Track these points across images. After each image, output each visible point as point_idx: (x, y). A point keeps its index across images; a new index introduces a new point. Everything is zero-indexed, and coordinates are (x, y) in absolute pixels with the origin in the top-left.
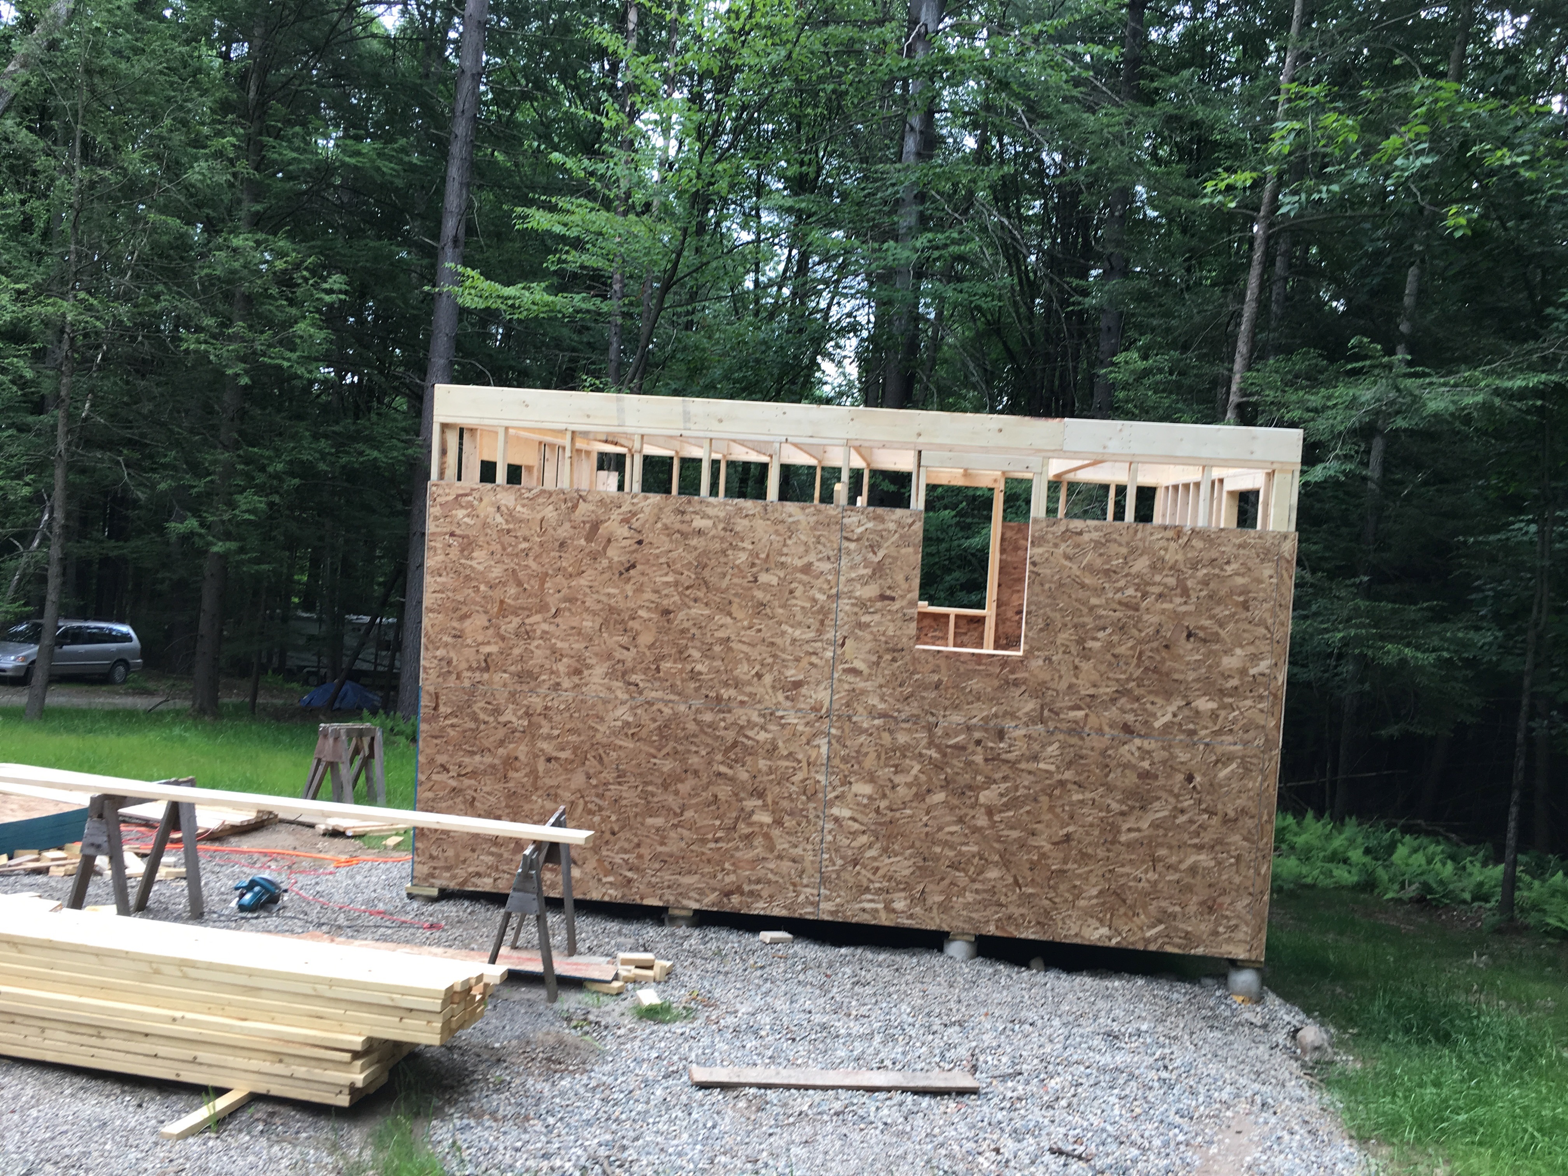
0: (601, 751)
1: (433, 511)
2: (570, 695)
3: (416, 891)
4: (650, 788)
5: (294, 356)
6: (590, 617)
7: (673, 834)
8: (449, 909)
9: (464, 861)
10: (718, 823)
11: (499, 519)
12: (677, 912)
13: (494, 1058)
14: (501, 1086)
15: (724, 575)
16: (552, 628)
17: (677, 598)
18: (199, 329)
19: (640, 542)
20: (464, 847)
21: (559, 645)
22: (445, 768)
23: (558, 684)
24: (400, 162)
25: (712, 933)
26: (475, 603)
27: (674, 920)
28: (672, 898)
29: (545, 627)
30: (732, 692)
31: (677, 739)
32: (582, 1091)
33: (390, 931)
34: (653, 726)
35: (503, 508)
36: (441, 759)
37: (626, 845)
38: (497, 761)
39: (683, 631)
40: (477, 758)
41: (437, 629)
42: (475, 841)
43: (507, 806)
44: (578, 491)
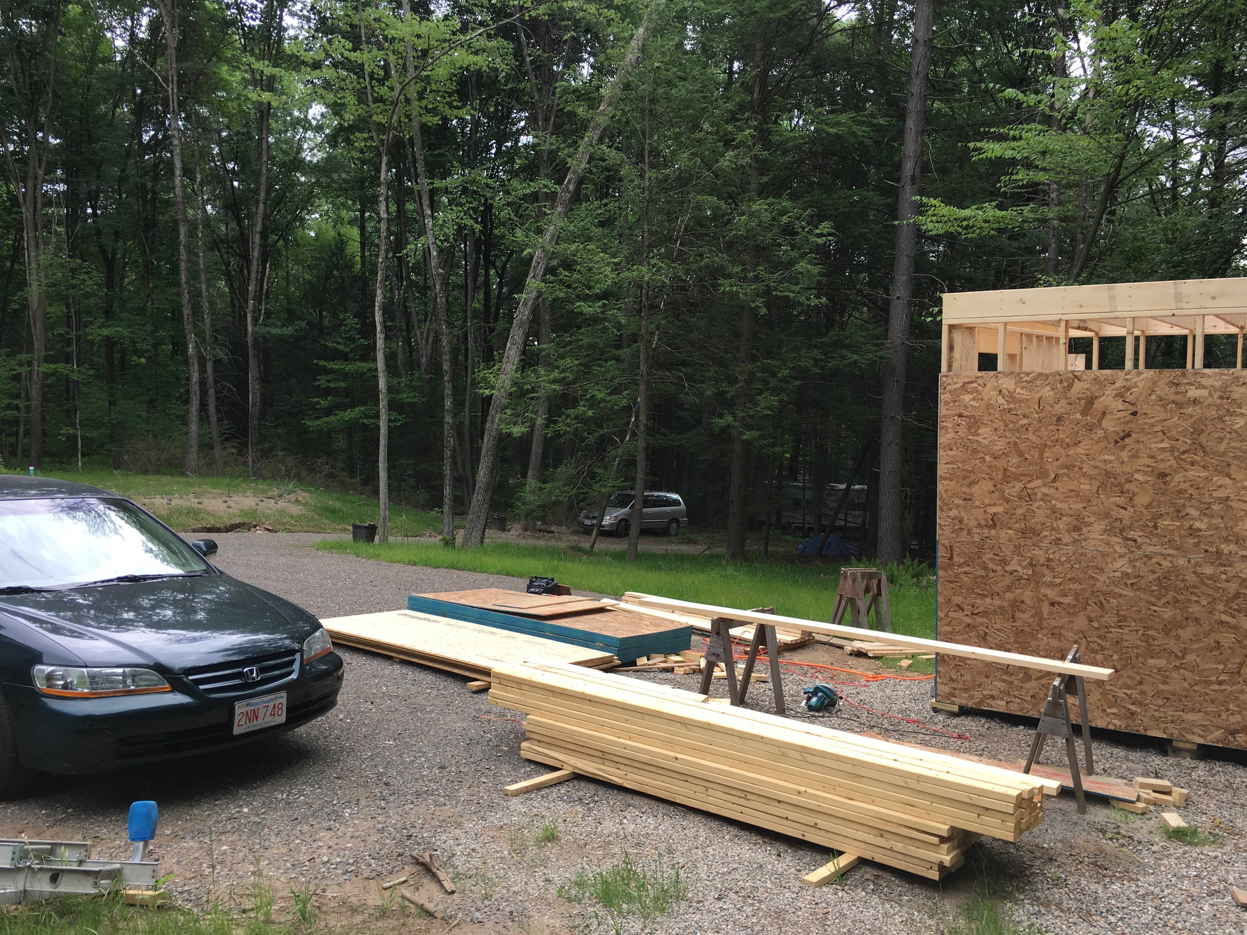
0: (1102, 598)
1: (943, 397)
2: (1071, 549)
3: (939, 706)
4: (1150, 633)
5: (796, 288)
6: (1087, 482)
7: (1174, 675)
8: (969, 724)
9: (980, 685)
10: (1221, 667)
11: (1001, 400)
12: (1181, 745)
13: (1046, 857)
14: (1058, 883)
15: (1222, 439)
16: (1052, 491)
17: (1173, 462)
18: (730, 276)
19: (1134, 414)
20: (980, 673)
21: (1059, 505)
22: (960, 607)
23: (1059, 539)
24: (870, 125)
25: (1218, 767)
26: (981, 471)
27: (1177, 752)
28: (1176, 732)
29: (1045, 490)
30: (1233, 547)
31: (1177, 590)
32: (1133, 896)
33: (927, 738)
34: (1152, 577)
35: (1004, 391)
36: (957, 600)
37: (1129, 682)
38: (1005, 604)
39: (1180, 492)
40: (988, 600)
41: (949, 493)
42: (990, 668)
43: (1016, 642)
44: (1072, 372)
